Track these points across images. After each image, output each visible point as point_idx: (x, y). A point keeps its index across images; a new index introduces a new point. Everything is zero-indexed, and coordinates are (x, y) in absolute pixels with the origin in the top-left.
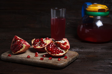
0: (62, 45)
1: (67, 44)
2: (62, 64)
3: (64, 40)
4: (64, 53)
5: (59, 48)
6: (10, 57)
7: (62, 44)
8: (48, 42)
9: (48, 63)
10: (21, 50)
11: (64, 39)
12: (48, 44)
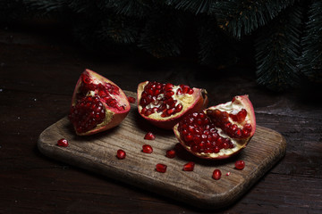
0: (230, 120)
1: (247, 117)
2: (223, 194)
3: (238, 103)
4: (235, 150)
5: (220, 131)
6: (65, 149)
7: (231, 115)
8: (186, 100)
9: (178, 189)
10: (100, 127)
11: (239, 98)
12: (185, 109)
